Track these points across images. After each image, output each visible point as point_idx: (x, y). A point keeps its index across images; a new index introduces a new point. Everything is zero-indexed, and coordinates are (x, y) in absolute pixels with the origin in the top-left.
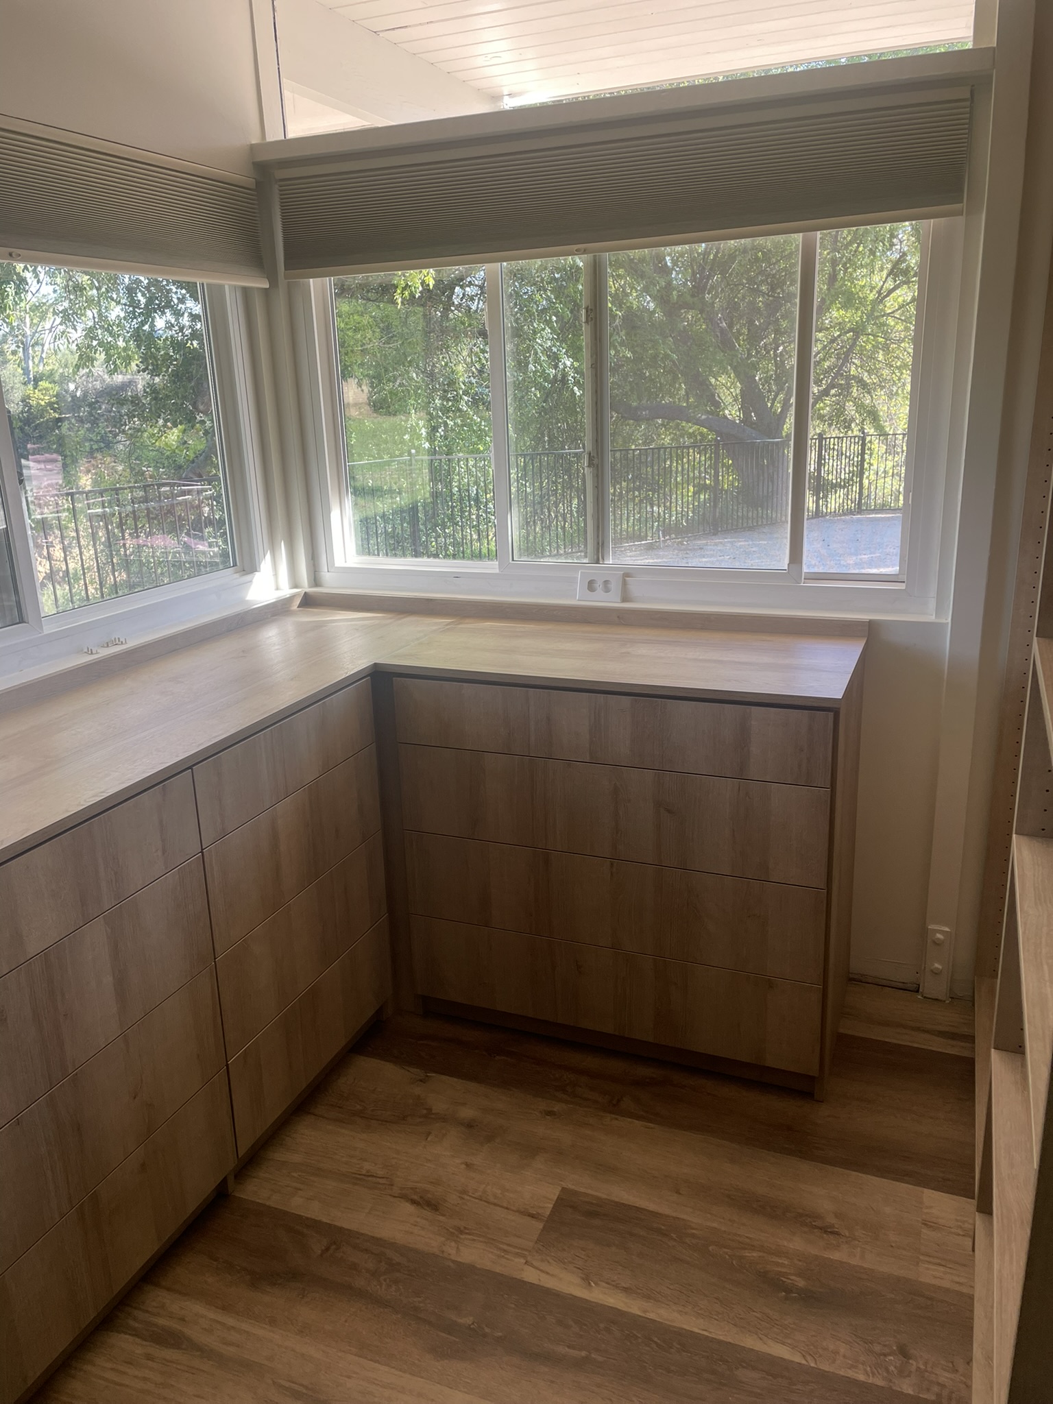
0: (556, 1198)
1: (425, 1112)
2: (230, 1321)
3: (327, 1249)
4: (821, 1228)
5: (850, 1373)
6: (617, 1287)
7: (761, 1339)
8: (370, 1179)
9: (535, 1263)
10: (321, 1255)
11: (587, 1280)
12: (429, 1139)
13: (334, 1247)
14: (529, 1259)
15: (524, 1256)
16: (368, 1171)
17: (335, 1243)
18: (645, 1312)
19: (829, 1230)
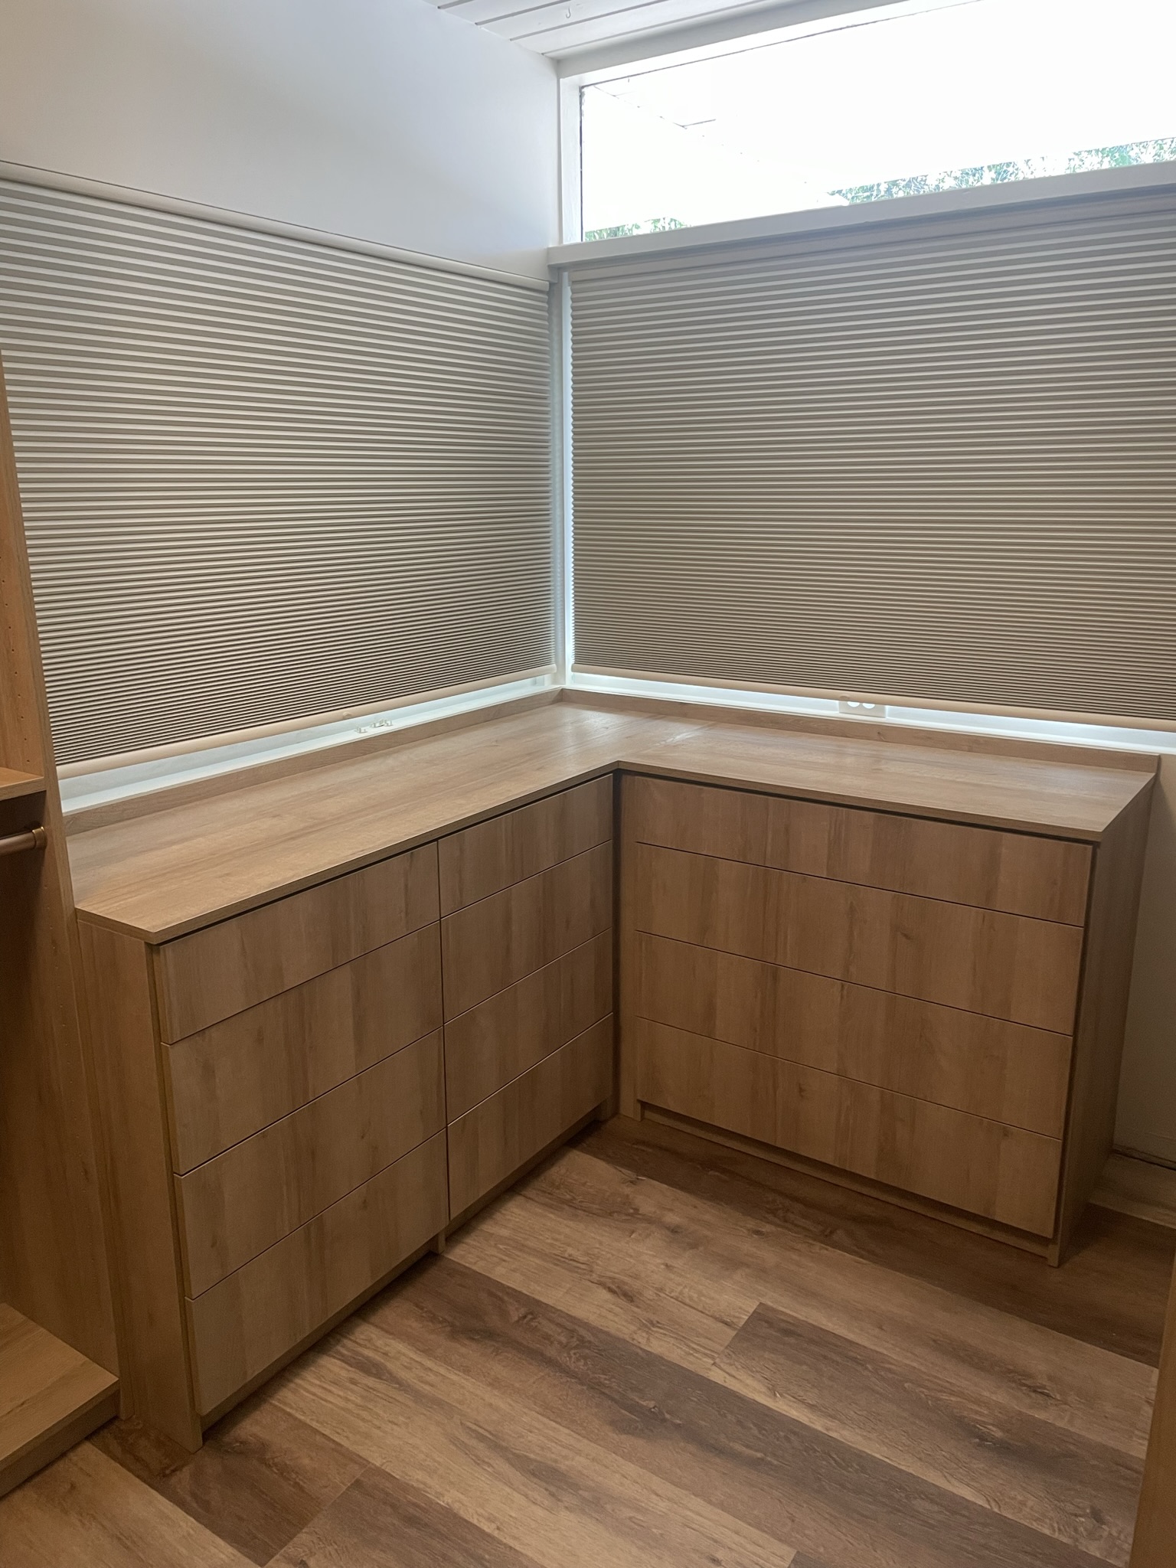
0: (751, 1311)
1: (632, 1211)
2: (429, 1363)
3: (525, 1317)
4: (1029, 1387)
5: (1035, 1525)
6: (803, 1402)
7: (945, 1477)
8: (571, 1262)
9: (722, 1365)
10: (518, 1321)
11: (773, 1391)
12: (633, 1236)
13: (530, 1317)
14: (717, 1360)
15: (713, 1358)
16: (570, 1255)
17: (532, 1313)
18: (827, 1430)
19: (1039, 1390)
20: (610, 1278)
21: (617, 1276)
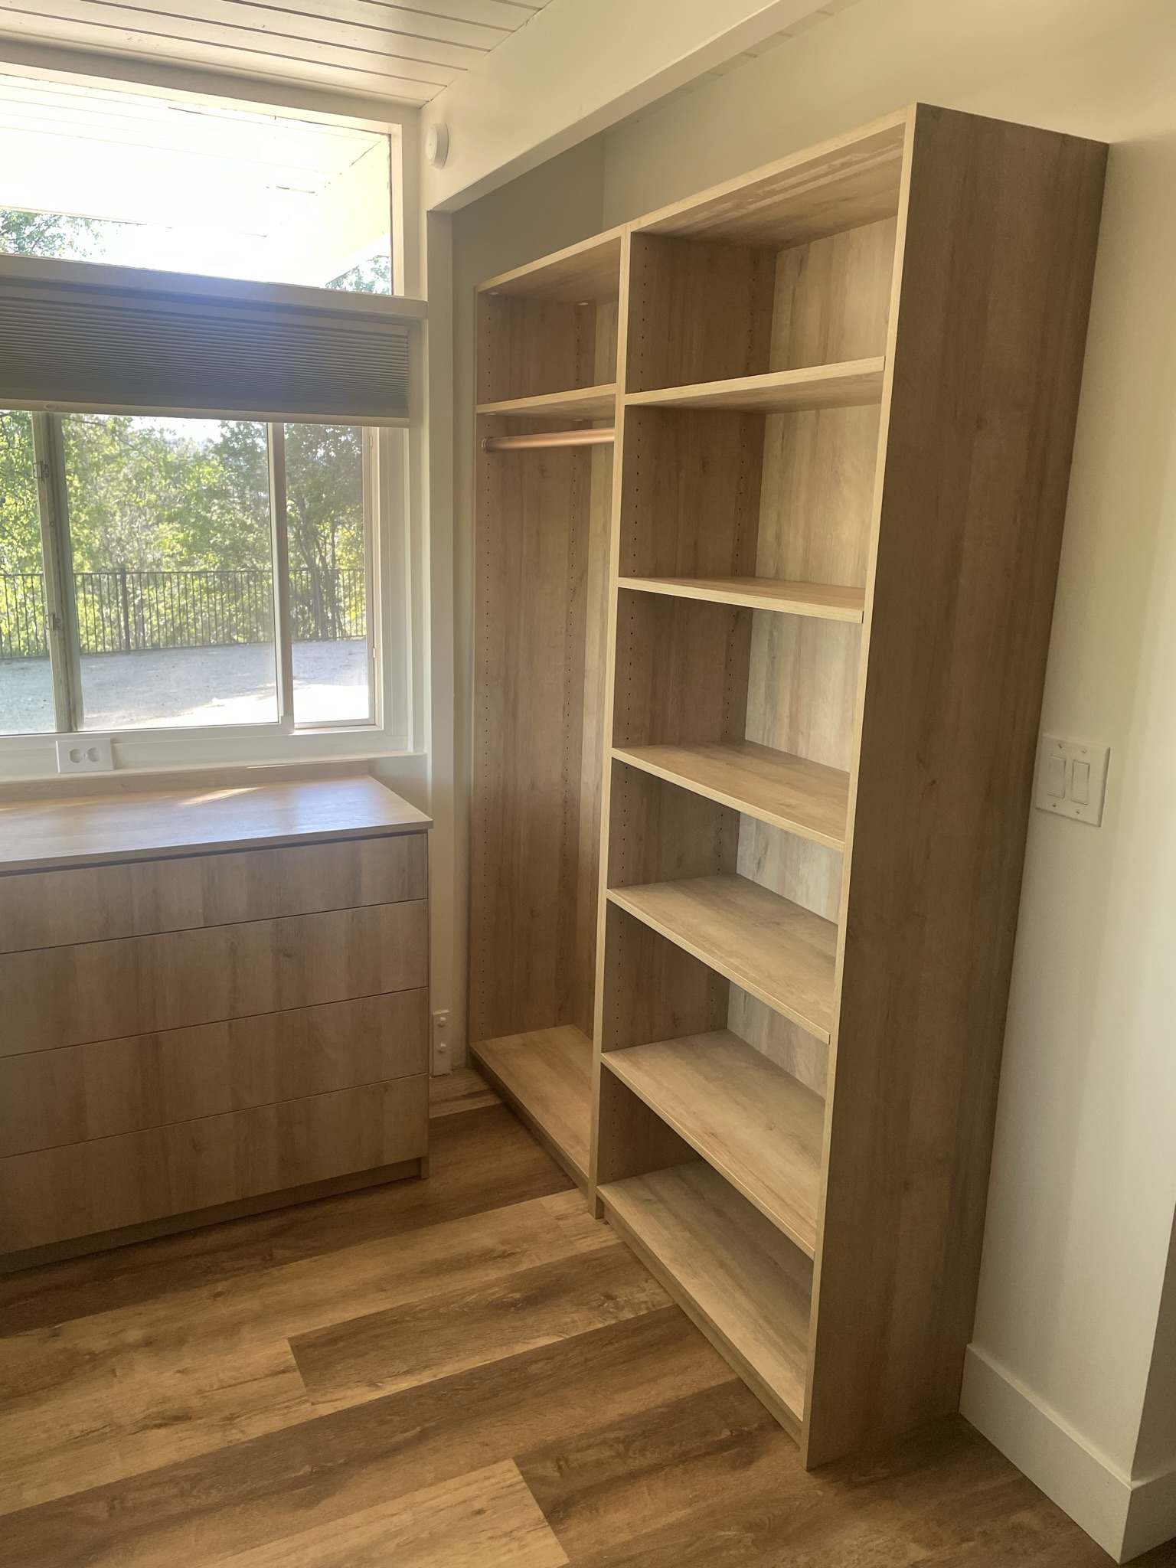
0: (289, 1348)
1: (87, 1357)
3: (112, 1507)
4: (500, 1257)
5: (592, 1328)
6: (399, 1375)
7: (524, 1343)
8: (90, 1435)
9: (320, 1400)
10: (112, 1515)
11: (373, 1384)
12: (118, 1374)
13: (116, 1502)
14: (312, 1400)
15: (307, 1401)
16: (82, 1431)
17: (114, 1499)
18: (435, 1376)
19: (506, 1255)
20: (145, 1418)
21: (147, 1412)
